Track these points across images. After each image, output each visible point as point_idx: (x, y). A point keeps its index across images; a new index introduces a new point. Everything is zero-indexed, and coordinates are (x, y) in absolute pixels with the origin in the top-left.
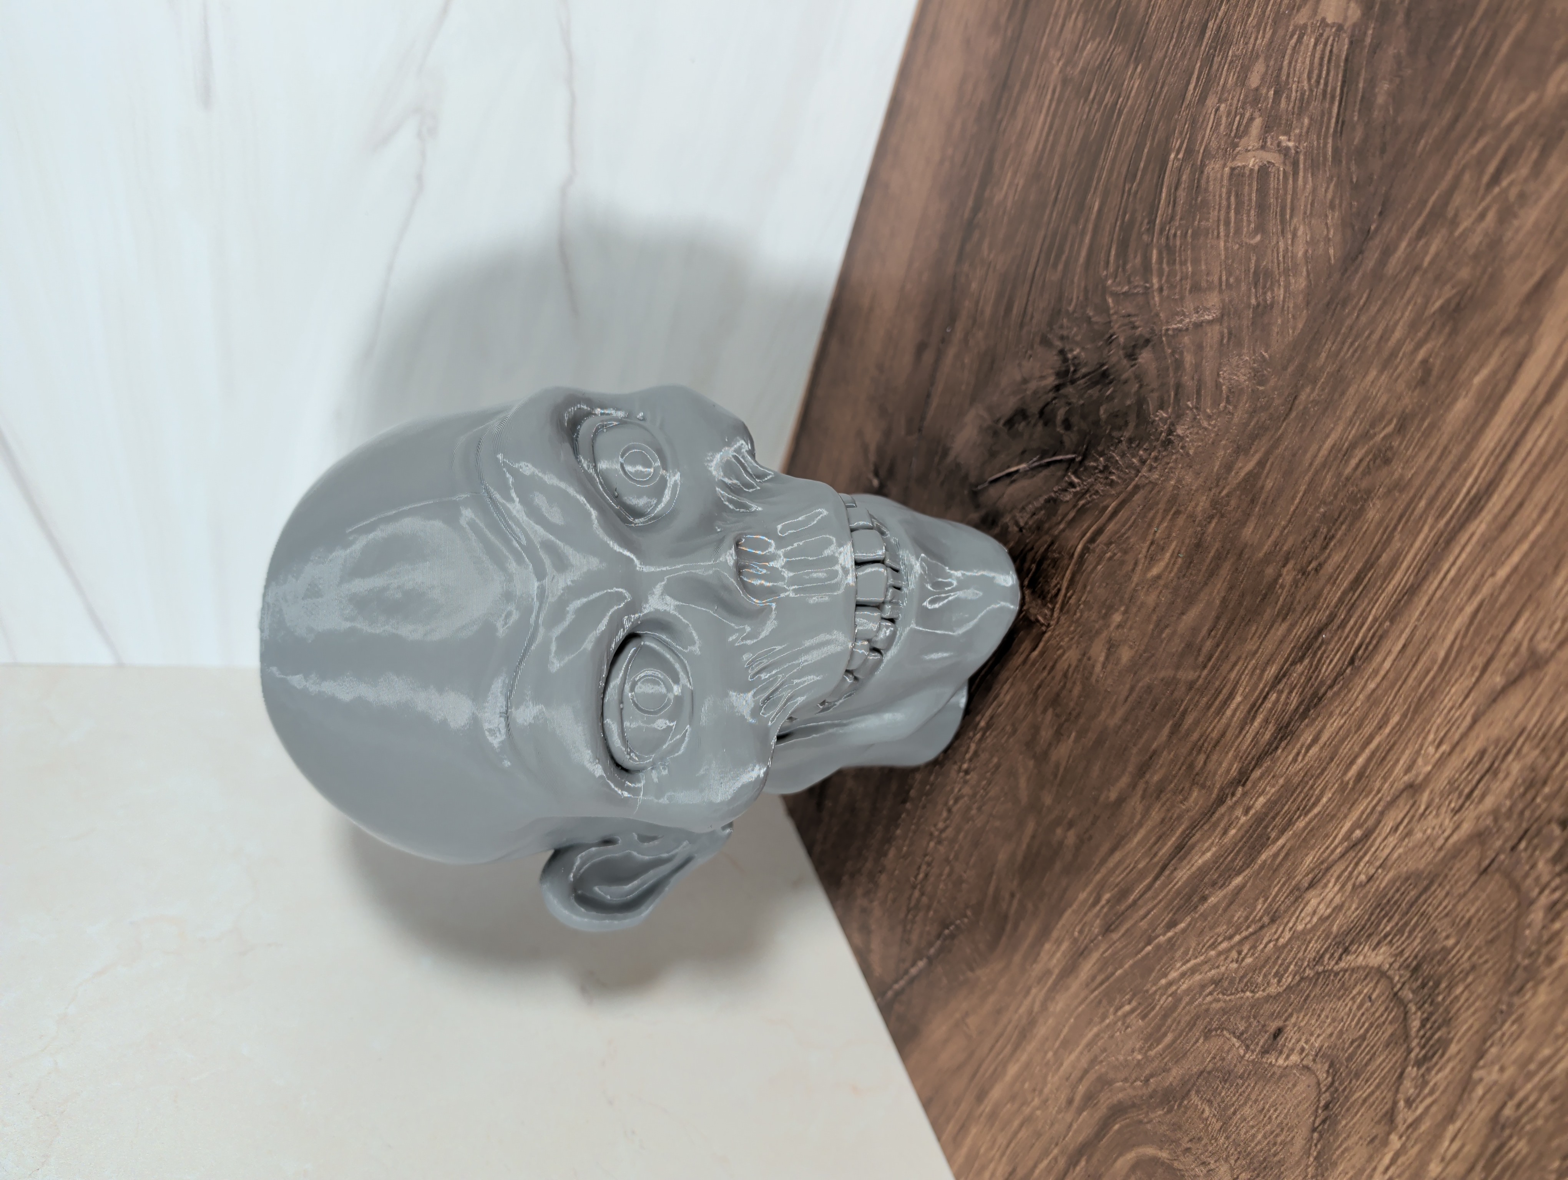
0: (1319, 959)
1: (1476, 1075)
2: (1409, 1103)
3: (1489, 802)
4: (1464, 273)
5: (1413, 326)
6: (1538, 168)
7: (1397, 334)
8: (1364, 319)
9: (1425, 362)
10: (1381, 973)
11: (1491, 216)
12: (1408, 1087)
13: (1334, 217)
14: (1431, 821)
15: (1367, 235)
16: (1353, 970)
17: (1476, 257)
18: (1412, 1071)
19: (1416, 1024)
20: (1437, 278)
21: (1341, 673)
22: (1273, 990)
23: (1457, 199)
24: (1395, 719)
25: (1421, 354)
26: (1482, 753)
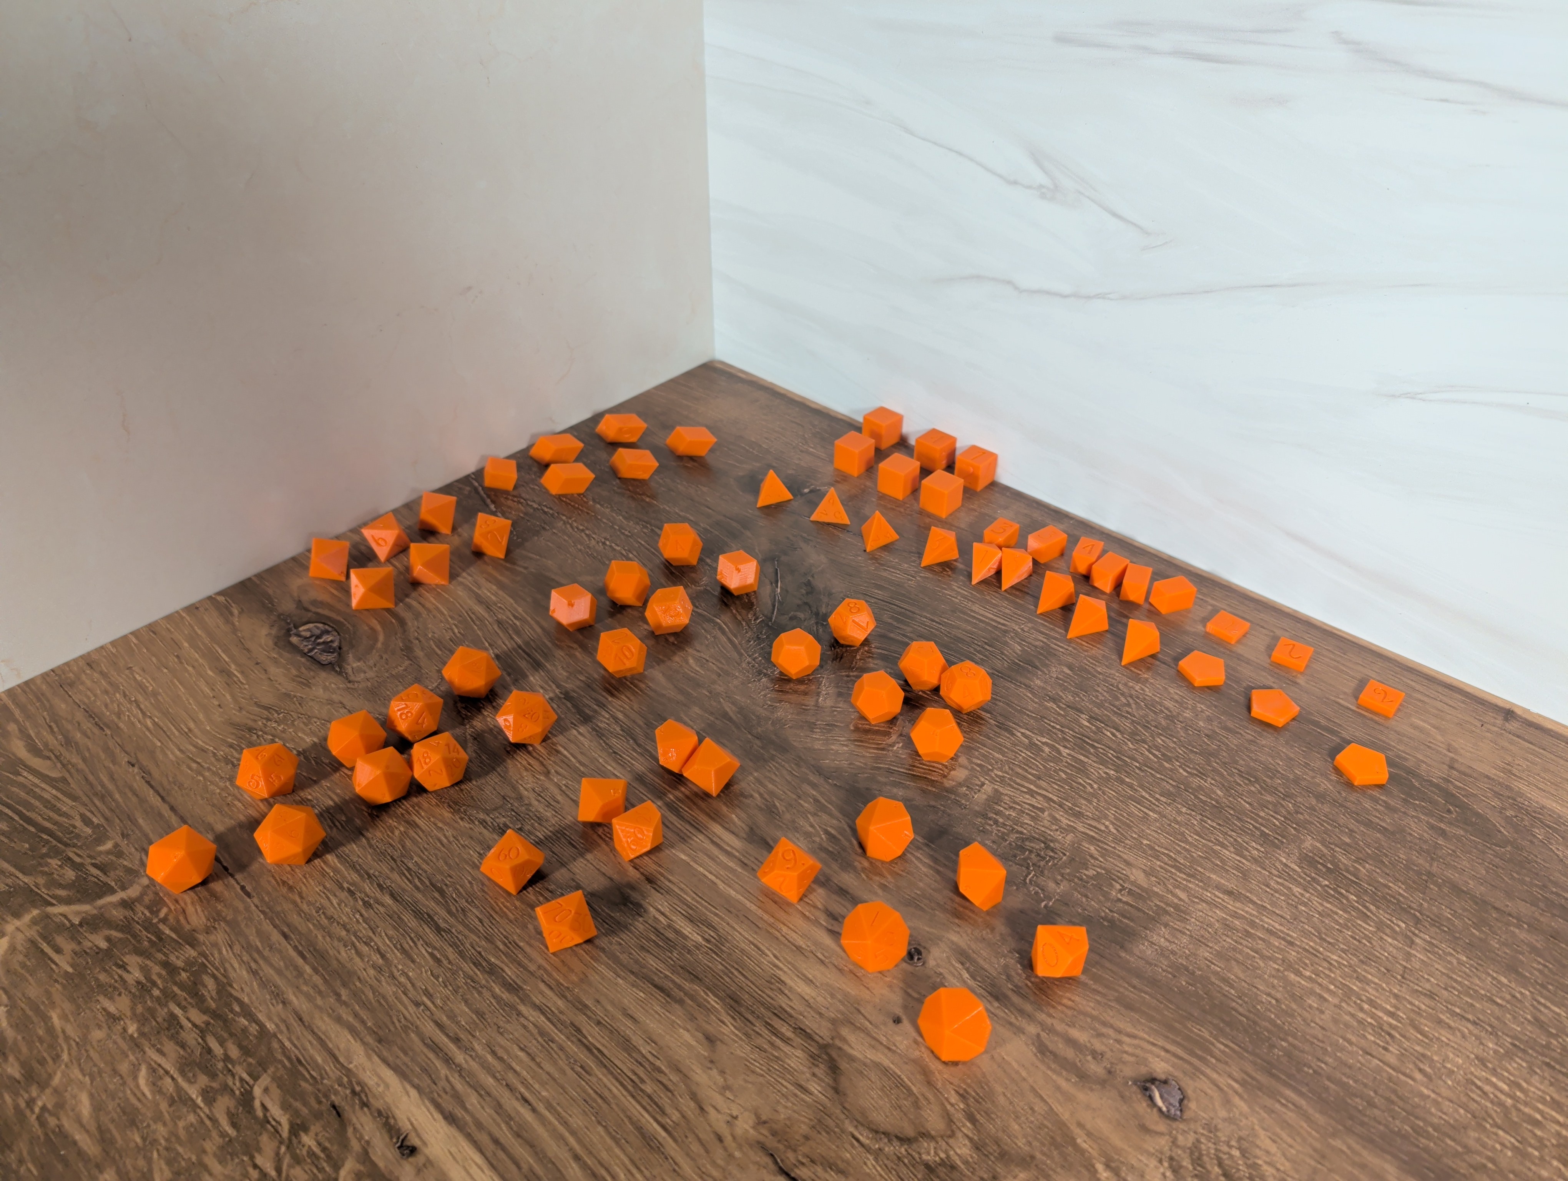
3: (535, 803)
4: (788, 816)
5: (772, 793)
7: (770, 786)
8: (785, 772)
9: (752, 796)
11: (811, 829)
13: (845, 764)
14: (531, 779)
15: (827, 778)
17: (794, 821)
20: (791, 805)
21: (610, 747)
23: (825, 817)
24: (582, 768)
25: (756, 795)
26: (558, 802)
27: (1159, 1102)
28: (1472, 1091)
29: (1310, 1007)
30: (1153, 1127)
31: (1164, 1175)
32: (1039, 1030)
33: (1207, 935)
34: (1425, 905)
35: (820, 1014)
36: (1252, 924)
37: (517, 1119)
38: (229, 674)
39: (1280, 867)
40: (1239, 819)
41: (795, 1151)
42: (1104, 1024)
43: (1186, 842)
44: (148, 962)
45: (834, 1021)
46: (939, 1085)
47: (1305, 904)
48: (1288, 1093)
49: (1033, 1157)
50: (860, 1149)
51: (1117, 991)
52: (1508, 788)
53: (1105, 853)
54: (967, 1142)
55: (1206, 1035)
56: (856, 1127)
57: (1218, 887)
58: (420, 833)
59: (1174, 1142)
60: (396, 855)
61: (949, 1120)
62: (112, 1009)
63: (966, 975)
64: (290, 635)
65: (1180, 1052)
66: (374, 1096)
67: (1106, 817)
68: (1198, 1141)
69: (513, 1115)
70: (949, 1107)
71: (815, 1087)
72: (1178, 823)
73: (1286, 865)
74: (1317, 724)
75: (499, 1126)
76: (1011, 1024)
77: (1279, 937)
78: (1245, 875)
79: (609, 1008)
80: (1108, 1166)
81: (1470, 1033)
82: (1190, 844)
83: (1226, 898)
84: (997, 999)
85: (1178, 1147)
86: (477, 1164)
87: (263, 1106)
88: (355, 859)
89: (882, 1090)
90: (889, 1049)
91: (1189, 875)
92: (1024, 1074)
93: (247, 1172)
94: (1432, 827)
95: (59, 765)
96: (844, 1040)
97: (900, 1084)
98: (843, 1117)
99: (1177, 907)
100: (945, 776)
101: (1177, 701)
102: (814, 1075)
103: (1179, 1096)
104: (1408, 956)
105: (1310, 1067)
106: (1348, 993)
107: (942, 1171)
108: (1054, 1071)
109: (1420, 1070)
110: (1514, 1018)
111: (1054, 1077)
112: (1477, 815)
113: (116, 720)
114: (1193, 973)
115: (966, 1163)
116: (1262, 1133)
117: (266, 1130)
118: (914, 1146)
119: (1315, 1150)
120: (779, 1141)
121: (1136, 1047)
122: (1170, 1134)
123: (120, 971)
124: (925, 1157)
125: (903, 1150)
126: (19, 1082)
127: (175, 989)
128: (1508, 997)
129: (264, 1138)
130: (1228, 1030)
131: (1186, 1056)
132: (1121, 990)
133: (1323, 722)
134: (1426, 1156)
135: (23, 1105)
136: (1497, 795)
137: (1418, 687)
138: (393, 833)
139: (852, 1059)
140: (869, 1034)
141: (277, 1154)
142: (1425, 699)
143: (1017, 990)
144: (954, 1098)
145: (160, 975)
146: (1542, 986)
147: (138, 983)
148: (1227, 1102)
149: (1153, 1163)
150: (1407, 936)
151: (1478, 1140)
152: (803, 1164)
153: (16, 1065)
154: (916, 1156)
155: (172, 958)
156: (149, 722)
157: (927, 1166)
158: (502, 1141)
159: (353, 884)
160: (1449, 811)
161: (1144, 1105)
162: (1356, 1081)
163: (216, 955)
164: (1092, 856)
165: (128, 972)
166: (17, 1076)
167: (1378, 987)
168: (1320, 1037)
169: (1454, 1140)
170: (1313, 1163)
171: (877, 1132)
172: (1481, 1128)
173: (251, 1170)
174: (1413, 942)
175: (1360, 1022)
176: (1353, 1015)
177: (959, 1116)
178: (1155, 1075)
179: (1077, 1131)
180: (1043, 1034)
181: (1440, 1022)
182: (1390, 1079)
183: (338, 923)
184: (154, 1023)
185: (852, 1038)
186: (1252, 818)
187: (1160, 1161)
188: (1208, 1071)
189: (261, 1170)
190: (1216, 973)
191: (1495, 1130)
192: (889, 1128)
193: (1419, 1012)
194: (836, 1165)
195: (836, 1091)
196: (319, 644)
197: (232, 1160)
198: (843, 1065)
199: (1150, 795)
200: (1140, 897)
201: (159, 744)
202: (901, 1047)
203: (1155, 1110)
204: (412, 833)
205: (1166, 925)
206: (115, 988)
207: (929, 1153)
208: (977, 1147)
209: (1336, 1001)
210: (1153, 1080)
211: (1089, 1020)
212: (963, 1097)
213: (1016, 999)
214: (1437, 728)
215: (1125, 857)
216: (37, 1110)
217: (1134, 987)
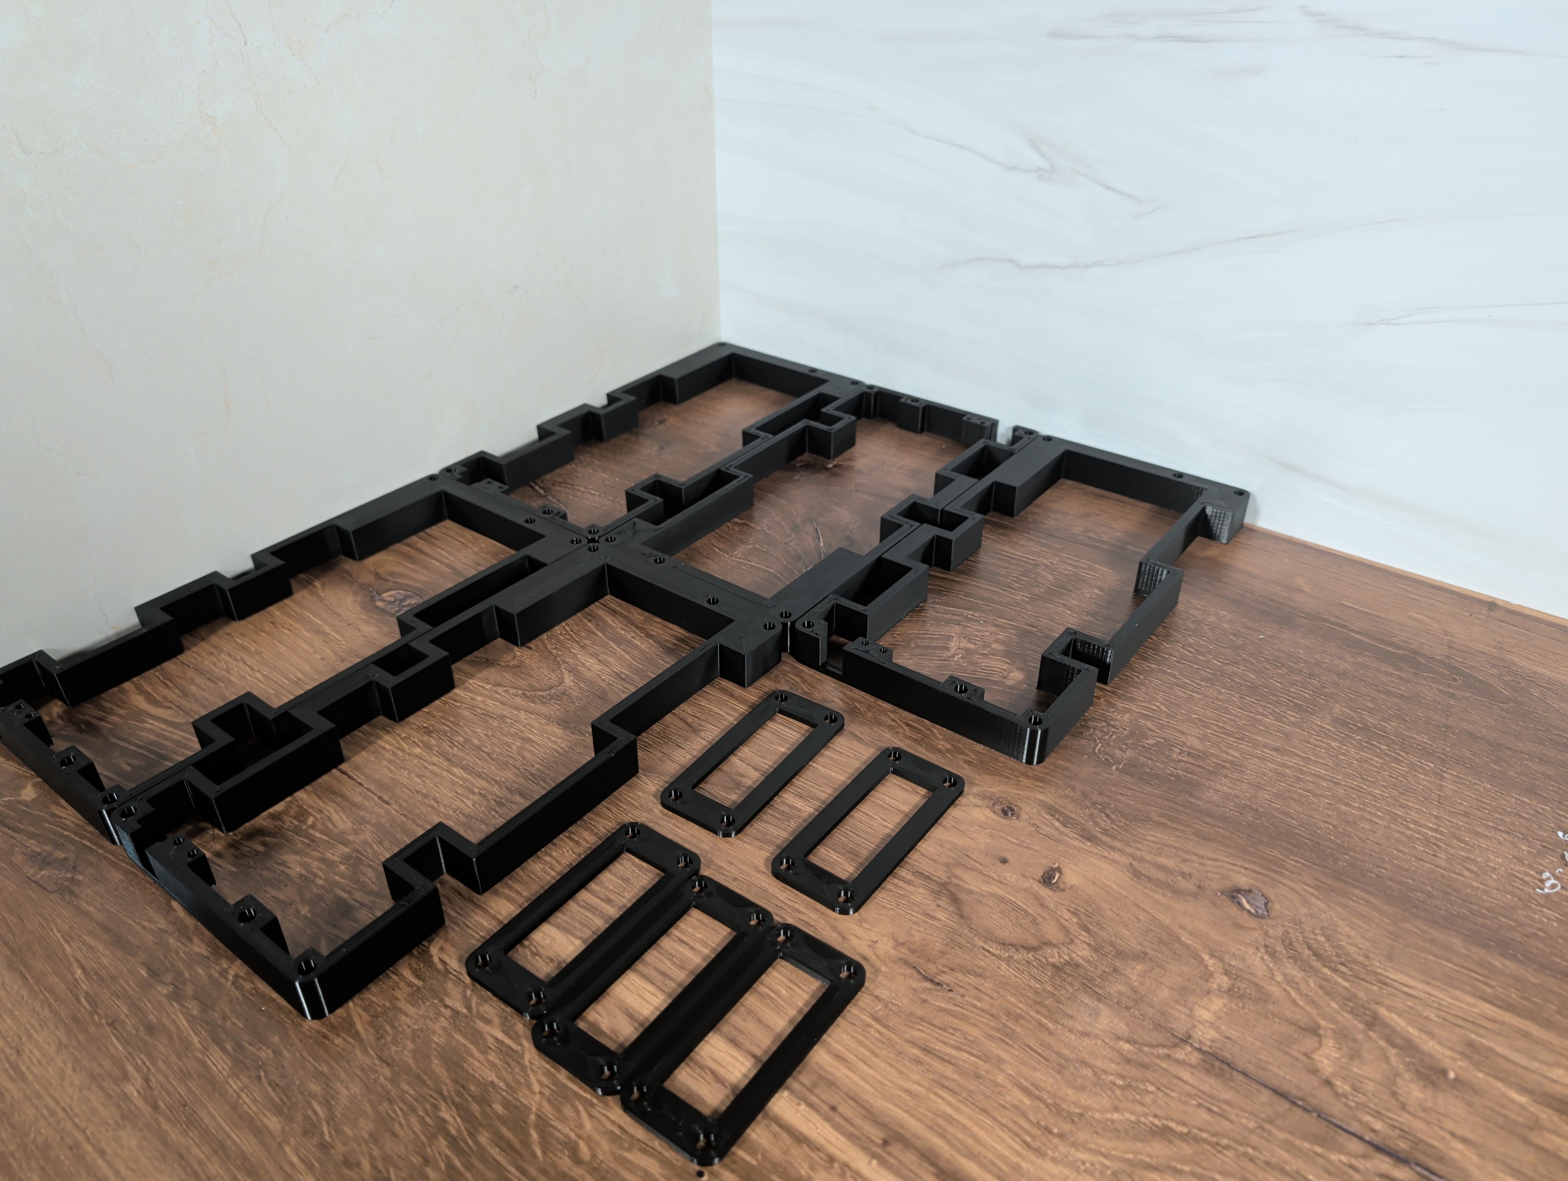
0: (564, 662)
1: (522, 712)
2: (506, 691)
6: (910, 738)
10: (562, 683)
11: (893, 723)
12: (514, 691)
16: (562, 674)
18: (520, 692)
19: (541, 694)
20: (870, 706)
22: (549, 646)
27: (1248, 907)
28: (1514, 881)
29: (1364, 829)
30: (1245, 924)
31: (1262, 958)
32: (1131, 860)
33: (1263, 782)
34: (1448, 749)
35: (934, 861)
36: (1301, 771)
37: (678, 956)
38: (325, 634)
39: (1317, 728)
40: (1274, 695)
41: (935, 963)
42: (1187, 852)
43: (1231, 714)
44: (306, 859)
45: (947, 865)
46: (1052, 907)
47: (1344, 755)
48: (1356, 892)
49: (1145, 954)
50: (993, 958)
51: (1193, 828)
52: (1502, 660)
53: (1160, 726)
54: (1085, 946)
55: (1278, 854)
56: (985, 942)
57: (1266, 746)
58: (538, 747)
59: (1266, 934)
60: (517, 764)
61: (1067, 932)
62: (281, 896)
63: (1057, 824)
64: (375, 601)
65: (1257, 868)
66: (543, 947)
67: (1156, 700)
68: (1286, 931)
69: (674, 953)
70: (1064, 922)
71: (941, 915)
72: (1220, 700)
73: (1321, 726)
74: (1328, 621)
75: (662, 961)
76: (1105, 857)
77: (1326, 780)
78: (1287, 736)
79: (742, 867)
80: (1212, 955)
81: (1504, 839)
82: (1235, 715)
83: (1274, 753)
84: (1088, 839)
85: (1270, 937)
86: (649, 992)
87: (441, 960)
88: (480, 770)
89: (1002, 913)
90: (1001, 882)
91: (1237, 738)
92: (1125, 893)
93: (440, 1011)
94: (1441, 691)
95: (181, 713)
96: (960, 878)
97: (1016, 908)
98: (971, 935)
99: (1232, 763)
100: (1005, 677)
101: (1200, 610)
102: (938, 906)
103: (1263, 901)
104: (1441, 788)
105: (1372, 872)
106: (1394, 817)
107: (1068, 969)
108: (1151, 890)
109: (1468, 869)
110: (1540, 827)
111: (1152, 894)
112: (1480, 681)
113: (227, 675)
114: (1257, 810)
115: (1088, 961)
116: (1341, 923)
117: (450, 979)
118: (1040, 952)
119: (1389, 932)
120: (919, 957)
121: (1219, 867)
122: (1262, 928)
123: (282, 868)
124: (1050, 960)
125: (1030, 956)
126: (208, 958)
127: (337, 878)
128: (1532, 812)
129: (449, 985)
130: (1296, 850)
131: (1264, 872)
132: (1196, 826)
133: (1332, 619)
134: (1485, 930)
135: (216, 975)
136: (1494, 666)
137: (1410, 589)
138: (510, 747)
139: (970, 892)
140: (980, 872)
141: (465, 996)
142: (1418, 598)
143: (1105, 832)
144: (1067, 915)
145: (320, 869)
146: (1559, 802)
147: (301, 875)
148: (1306, 903)
149: (1251, 951)
150: (1436, 773)
151: (1527, 916)
152: (944, 972)
153: (203, 945)
154: (1044, 960)
155: (329, 855)
156: (258, 675)
157: (1054, 966)
158: (668, 972)
159: (483, 789)
160: (1455, 679)
161: (1235, 909)
162: (1414, 880)
163: (369, 850)
164: (1149, 729)
165: (289, 868)
166: (205, 953)
167: (1419, 811)
168: (1377, 850)
169: (1505, 917)
170: (1389, 941)
171: (1004, 944)
172: (1527, 907)
173: (443, 1010)
174: (1442, 776)
175: (1409, 837)
176: (1402, 833)
177: (1074, 929)
178: (1239, 887)
179: (1180, 932)
180: (1134, 863)
181: (1477, 833)
182: (1443, 877)
183: (476, 820)
184: (323, 905)
185: (966, 876)
186: (1285, 694)
187: (1257, 949)
188: (1284, 881)
189: (452, 1009)
190: (1276, 809)
191: (1539, 908)
192: (1015, 941)
193: (1458, 827)
194: (974, 971)
195: (961, 916)
196: (404, 606)
197: (424, 1003)
198: (963, 897)
199: (1192, 681)
200: (1197, 757)
201: (273, 692)
202: (1012, 880)
203: (1245, 912)
204: (528, 746)
205: (1226, 777)
206: (280, 880)
207: (1054, 956)
208: (1095, 949)
209: (1385, 823)
210: (1239, 891)
211: (1173, 850)
212: (1075, 913)
213: (1104, 838)
214: (1432, 619)
215: (1179, 728)
216: (231, 978)
217: (1208, 824)
